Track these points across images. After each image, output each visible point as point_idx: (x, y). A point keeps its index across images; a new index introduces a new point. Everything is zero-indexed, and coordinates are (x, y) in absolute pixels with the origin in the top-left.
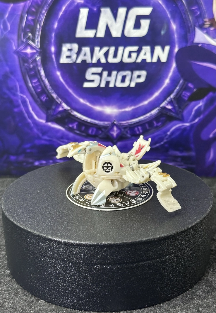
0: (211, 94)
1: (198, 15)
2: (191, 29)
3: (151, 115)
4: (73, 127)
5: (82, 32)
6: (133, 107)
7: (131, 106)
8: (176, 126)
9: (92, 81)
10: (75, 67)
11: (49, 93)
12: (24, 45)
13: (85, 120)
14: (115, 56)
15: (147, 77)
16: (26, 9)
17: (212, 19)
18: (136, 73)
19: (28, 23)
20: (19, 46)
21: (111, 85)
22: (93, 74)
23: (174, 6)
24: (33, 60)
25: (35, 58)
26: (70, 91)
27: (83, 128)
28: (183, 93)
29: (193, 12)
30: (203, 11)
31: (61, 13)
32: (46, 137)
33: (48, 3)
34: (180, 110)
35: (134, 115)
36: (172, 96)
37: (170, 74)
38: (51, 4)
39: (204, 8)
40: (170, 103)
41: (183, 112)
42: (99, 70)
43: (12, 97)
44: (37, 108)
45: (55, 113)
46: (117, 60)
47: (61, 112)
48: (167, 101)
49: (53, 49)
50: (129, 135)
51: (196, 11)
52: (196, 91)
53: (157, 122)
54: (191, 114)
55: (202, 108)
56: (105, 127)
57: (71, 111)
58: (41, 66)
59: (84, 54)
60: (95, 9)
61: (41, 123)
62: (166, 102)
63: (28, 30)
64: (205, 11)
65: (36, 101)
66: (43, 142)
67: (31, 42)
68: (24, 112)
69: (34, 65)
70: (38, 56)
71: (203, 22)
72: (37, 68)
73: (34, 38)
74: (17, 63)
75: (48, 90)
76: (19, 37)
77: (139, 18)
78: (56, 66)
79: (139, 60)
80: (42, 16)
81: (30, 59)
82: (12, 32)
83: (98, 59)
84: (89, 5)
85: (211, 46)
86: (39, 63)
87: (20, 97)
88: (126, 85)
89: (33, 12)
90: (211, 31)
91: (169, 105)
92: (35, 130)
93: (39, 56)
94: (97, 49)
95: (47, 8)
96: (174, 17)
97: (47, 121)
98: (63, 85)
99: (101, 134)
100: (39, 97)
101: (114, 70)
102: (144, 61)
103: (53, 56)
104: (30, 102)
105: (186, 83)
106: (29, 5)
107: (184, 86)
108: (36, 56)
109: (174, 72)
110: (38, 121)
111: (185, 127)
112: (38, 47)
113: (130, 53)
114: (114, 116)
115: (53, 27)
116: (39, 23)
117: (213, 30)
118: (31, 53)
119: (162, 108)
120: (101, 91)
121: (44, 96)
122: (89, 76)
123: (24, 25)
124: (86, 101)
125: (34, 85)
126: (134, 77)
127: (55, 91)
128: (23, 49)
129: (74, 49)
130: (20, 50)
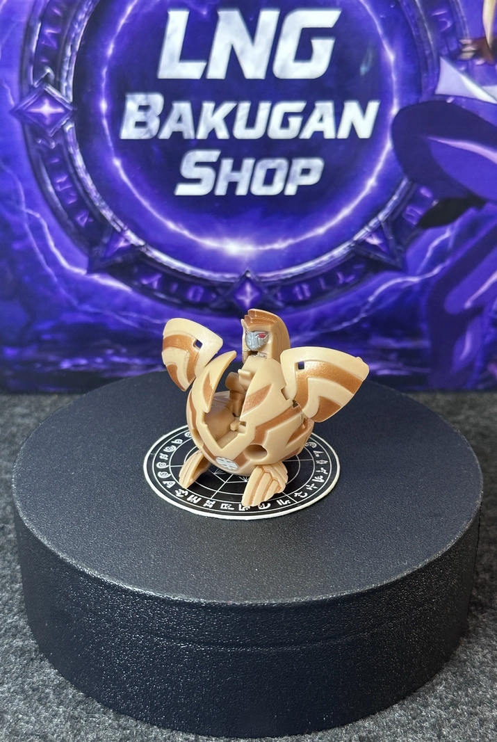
0: (471, 212)
1: (449, 28)
2: (429, 61)
3: (332, 259)
4: (151, 284)
5: (173, 66)
6: (290, 242)
7: (286, 238)
8: (387, 283)
9: (197, 181)
10: (155, 149)
11: (94, 206)
12: (34, 96)
13: (179, 268)
14: (251, 123)
15: (325, 172)
16: (40, 11)
17: (480, 39)
18: (300, 164)
19: (43, 43)
20: (22, 98)
21: (241, 191)
22: (199, 164)
24: (56, 131)
25: (62, 126)
26: (145, 203)
27: (175, 287)
28: (408, 209)
29: (436, 23)
30: (461, 20)
31: (123, 21)
32: (87, 307)
34: (400, 248)
35: (293, 258)
36: (381, 216)
37: (379, 167)
39: (462, 12)
40: (377, 231)
41: (405, 252)
42: (213, 155)
43: (8, 215)
44: (67, 241)
45: (109, 254)
46: (255, 133)
47: (122, 250)
48: (370, 228)
49: (104, 106)
50: (280, 304)
51: (444, 19)
52: (437, 205)
53: (346, 275)
54: (423, 256)
55: (451, 244)
56: (225, 286)
57: (147, 250)
59: (178, 118)
60: (205, 13)
61: (77, 274)
62: (367, 229)
63: (44, 60)
64: (465, 19)
65: (63, 226)
66: (81, 318)
67: (51, 89)
68: (37, 250)
69: (58, 142)
70: (69, 123)
71: (460, 45)
72: (67, 149)
73: (58, 79)
74: (18, 136)
75: (92, 202)
76: (23, 76)
77: (308, 35)
78: (111, 144)
79: (307, 134)
80: (77, 26)
81: (50, 129)
82: (6, 64)
83: (210, 130)
84: (190, 3)
85: (475, 102)
86: (71, 138)
87: (26, 216)
88: (275, 189)
89: (57, 16)
90: (476, 68)
91: (373, 235)
92: (63, 292)
93: (72, 122)
94: (208, 106)
95: (89, 9)
96: (390, 34)
97: (91, 270)
98: (128, 190)
99: (215, 301)
100: (71, 217)
101: (249, 156)
102: (318, 135)
103: (105, 122)
104: (49, 228)
105: (415, 186)
107: (411, 193)
108: (64, 122)
109: (388, 162)
110: (69, 271)
111: (410, 284)
112: (67, 101)
113: (287, 116)
114: (246, 260)
115: (104, 53)
116: (70, 44)
117: (482, 65)
118: (52, 115)
119: (357, 242)
120: (217, 205)
121: (82, 216)
122: (188, 169)
123: (34, 48)
124: (181, 225)
125: (58, 188)
126: (295, 172)
127: (108, 203)
128: (34, 105)
129: (153, 107)
130: (25, 108)
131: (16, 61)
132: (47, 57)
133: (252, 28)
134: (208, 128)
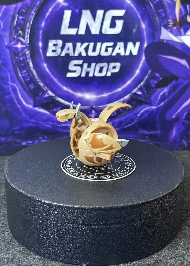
0: (174, 82)
1: (164, 16)
2: (157, 28)
3: (124, 100)
4: (57, 111)
5: (66, 30)
6: (109, 94)
7: (107, 92)
8: (145, 109)
9: (74, 71)
11: (36, 81)
12: (14, 41)
14: (94, 50)
15: (121, 68)
16: (17, 10)
17: (175, 20)
18: (112, 65)
19: (19, 22)
20: (10, 42)
21: (91, 75)
22: (75, 65)
23: (144, 9)
24: (23, 54)
25: (25, 52)
26: (55, 80)
28: (151, 81)
29: (159, 14)
30: (168, 13)
31: (48, 14)
32: (33, 120)
33: (37, 5)
34: (149, 95)
35: (110, 100)
36: (142, 84)
37: (141, 65)
38: (39, 6)
39: (168, 10)
40: (140, 89)
41: (151, 97)
42: (80, 62)
43: (4, 85)
44: (26, 95)
45: (41, 100)
46: (96, 54)
47: (46, 98)
48: (138, 88)
49: (40, 44)
51: (162, 13)
52: (162, 79)
54: (157, 98)
56: (85, 111)
57: (56, 98)
58: (30, 59)
59: (67, 49)
60: (77, 11)
61: (29, 107)
62: (137, 88)
63: (19, 28)
64: (169, 13)
65: (25, 89)
66: (30, 124)
67: (21, 39)
68: (14, 98)
69: (23, 58)
71: (168, 22)
72: (27, 60)
73: (24, 35)
74: (9, 56)
75: (35, 80)
76: (11, 34)
77: (114, 19)
78: (43, 58)
79: (114, 54)
80: (31, 16)
81: (20, 53)
82: (4, 30)
83: (79, 53)
84: (72, 7)
86: (28, 56)
87: (11, 86)
88: (103, 74)
89: (24, 12)
90: (174, 30)
91: (139, 91)
92: (24, 114)
93: (28, 50)
94: (78, 44)
95: (35, 10)
96: (143, 18)
97: (34, 106)
98: (49, 75)
100: (28, 86)
101: (93, 62)
102: (118, 54)
103: (41, 50)
104: (19, 90)
105: (154, 72)
106: (20, 7)
107: (152, 75)
108: (26, 50)
109: (143, 64)
110: (26, 106)
111: (153, 109)
112: (27, 43)
113: (107, 47)
114: (93, 101)
115: (41, 25)
116: (29, 22)
117: (176, 29)
118: (21, 48)
119: (133, 94)
120: (82, 80)
121: (32, 85)
122: (71, 67)
123: (15, 24)
124: (69, 88)
125: (23, 75)
126: (110, 68)
127: (42, 80)
128: (14, 44)
129: (59, 45)
130: (11, 46)
131: (8, 28)
132: (20, 27)
133: (94, 16)
134: (78, 52)
